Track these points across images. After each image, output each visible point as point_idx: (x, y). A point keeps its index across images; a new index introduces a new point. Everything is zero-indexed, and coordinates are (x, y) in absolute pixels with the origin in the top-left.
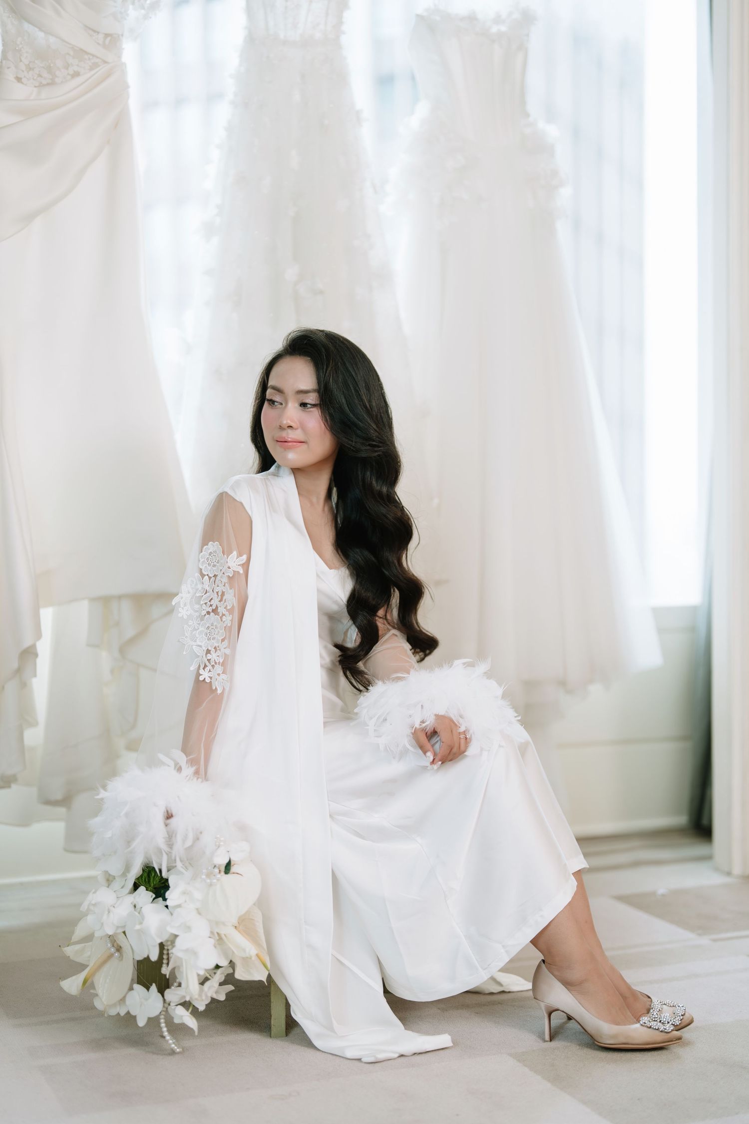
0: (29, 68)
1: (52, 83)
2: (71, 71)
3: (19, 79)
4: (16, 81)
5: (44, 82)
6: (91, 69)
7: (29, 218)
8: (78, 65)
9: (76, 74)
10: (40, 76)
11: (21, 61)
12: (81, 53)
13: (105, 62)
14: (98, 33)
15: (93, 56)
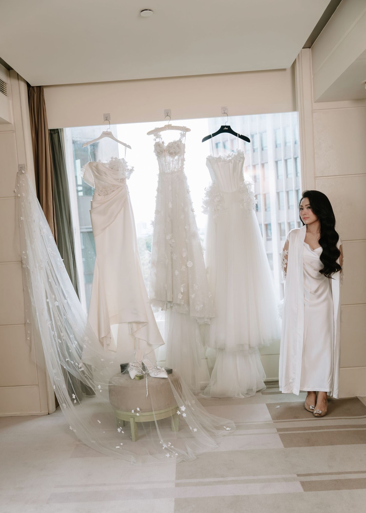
0: (101, 191)
1: (107, 194)
2: (112, 190)
3: (99, 195)
4: (98, 195)
5: (106, 194)
6: (117, 189)
7: (104, 229)
8: (114, 189)
9: (113, 191)
10: (104, 193)
11: (99, 190)
12: (114, 186)
13: (121, 186)
14: (118, 179)
15: (117, 185)
